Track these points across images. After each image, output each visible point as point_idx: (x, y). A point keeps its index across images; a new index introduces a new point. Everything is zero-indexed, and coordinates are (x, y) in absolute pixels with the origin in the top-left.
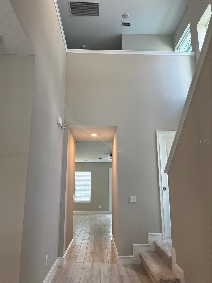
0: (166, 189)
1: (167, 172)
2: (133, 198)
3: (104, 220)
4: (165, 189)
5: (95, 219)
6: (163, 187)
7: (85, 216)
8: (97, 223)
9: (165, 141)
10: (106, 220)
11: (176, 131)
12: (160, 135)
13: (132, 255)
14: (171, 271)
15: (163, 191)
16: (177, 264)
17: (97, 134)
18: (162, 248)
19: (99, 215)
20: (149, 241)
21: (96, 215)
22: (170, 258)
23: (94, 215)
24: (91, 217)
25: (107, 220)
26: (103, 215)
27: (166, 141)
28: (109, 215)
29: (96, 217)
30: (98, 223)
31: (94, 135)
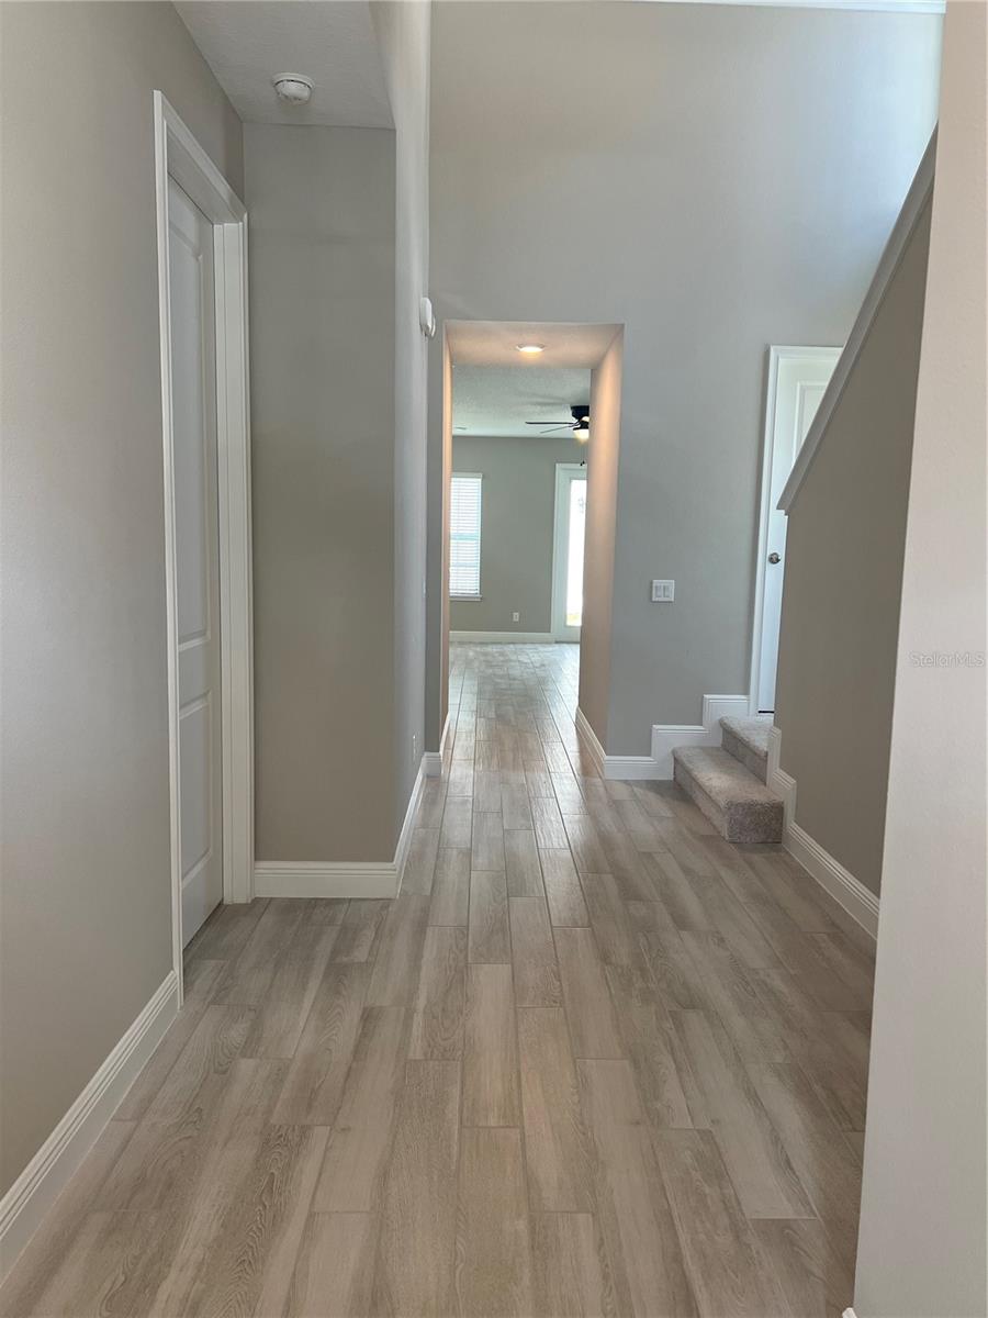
0: (778, 560)
1: (787, 507)
2: (665, 588)
3: (538, 665)
4: (774, 560)
5: (501, 658)
6: (768, 554)
7: (459, 649)
8: (511, 672)
9: (798, 388)
10: (543, 665)
11: (840, 351)
12: (784, 362)
13: (649, 755)
14: (763, 787)
15: (769, 565)
16: (780, 767)
17: (542, 347)
18: (744, 734)
19: (512, 646)
20: (706, 719)
21: (499, 646)
22: (763, 755)
23: (494, 646)
24: (485, 654)
25: (546, 662)
26: (528, 646)
27: (802, 387)
28: (551, 649)
29: (502, 654)
30: (516, 672)
31: (531, 352)
